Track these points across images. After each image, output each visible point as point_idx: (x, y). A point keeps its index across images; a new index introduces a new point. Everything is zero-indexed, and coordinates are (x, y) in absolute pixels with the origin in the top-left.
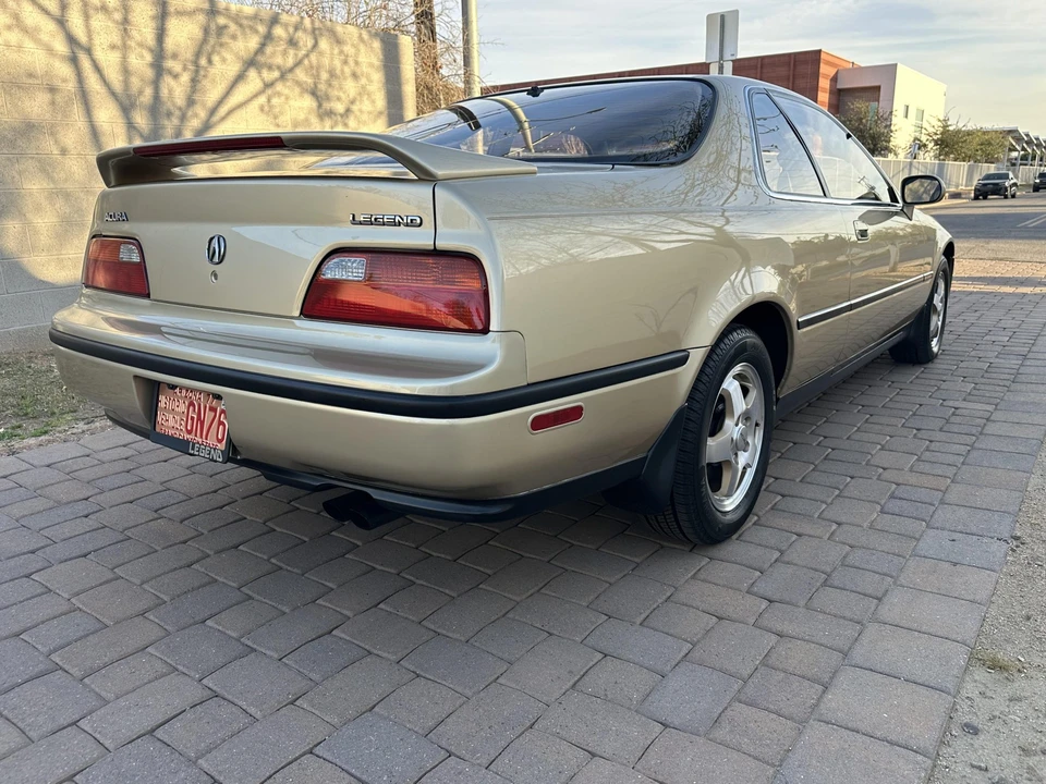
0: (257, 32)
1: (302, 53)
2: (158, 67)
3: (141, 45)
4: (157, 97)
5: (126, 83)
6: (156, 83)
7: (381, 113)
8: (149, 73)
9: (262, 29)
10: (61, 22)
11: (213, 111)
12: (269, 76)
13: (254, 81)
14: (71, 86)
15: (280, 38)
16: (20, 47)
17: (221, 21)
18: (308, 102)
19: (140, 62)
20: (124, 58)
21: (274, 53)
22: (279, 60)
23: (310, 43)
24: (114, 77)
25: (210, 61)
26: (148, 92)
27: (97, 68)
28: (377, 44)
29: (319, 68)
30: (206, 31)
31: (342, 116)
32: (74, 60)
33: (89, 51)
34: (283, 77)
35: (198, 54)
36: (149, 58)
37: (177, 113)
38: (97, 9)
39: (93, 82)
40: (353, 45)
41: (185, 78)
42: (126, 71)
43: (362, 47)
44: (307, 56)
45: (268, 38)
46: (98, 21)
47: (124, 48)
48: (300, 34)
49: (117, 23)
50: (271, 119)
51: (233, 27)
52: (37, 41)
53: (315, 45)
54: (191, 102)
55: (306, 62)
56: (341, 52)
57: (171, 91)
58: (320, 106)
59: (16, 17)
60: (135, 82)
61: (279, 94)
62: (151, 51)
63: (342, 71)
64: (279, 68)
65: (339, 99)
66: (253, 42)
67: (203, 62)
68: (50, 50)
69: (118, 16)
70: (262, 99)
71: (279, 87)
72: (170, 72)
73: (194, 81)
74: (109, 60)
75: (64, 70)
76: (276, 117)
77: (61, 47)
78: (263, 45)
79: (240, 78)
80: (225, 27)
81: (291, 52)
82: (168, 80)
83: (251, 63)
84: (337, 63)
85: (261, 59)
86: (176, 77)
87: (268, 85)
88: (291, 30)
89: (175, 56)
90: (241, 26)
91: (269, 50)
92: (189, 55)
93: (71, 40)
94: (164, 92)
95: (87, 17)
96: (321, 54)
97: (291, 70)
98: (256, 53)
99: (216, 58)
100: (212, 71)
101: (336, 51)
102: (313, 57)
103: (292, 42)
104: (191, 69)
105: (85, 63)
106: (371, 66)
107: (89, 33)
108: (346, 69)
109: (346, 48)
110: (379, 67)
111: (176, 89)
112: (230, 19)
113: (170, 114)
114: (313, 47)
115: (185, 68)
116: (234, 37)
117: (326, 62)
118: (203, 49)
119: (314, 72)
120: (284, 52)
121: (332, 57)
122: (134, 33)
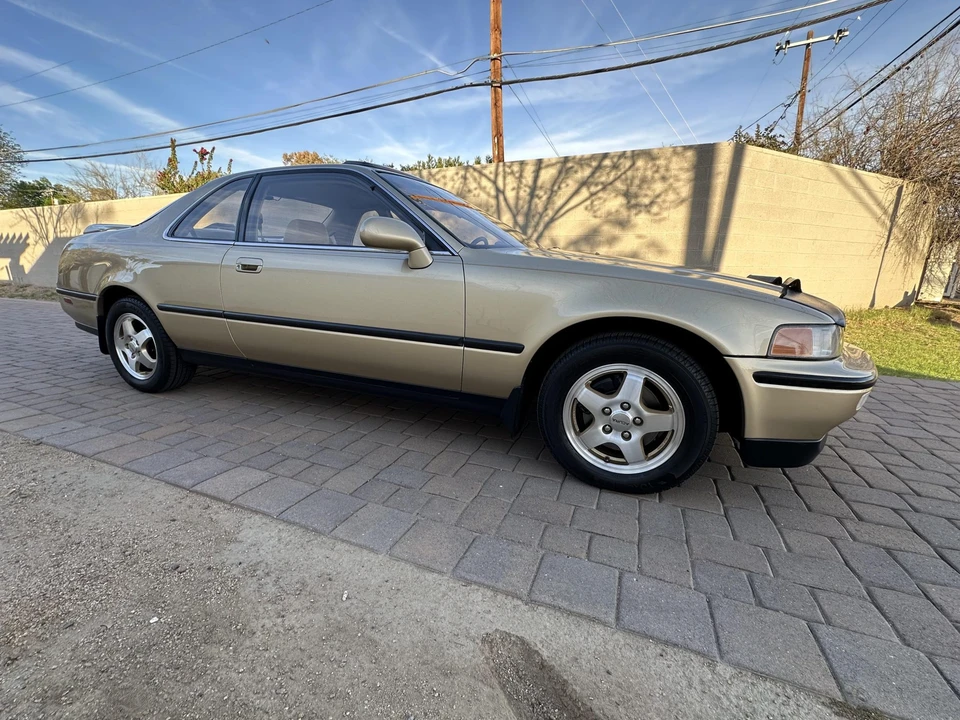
0: (590, 166)
1: (619, 173)
2: (532, 195)
3: (525, 186)
4: (529, 208)
5: (517, 204)
6: (530, 202)
7: (683, 201)
8: (528, 198)
9: (595, 164)
10: (495, 182)
11: (557, 212)
12: (593, 189)
13: (585, 193)
14: (494, 208)
15: (606, 167)
16: (478, 195)
17: (570, 165)
18: (621, 200)
19: (524, 193)
20: (518, 193)
21: (599, 177)
22: (603, 179)
23: (628, 164)
24: (512, 202)
25: (559, 188)
26: (526, 207)
27: (505, 199)
28: (690, 154)
29: (633, 178)
30: (560, 172)
31: (646, 206)
32: (497, 197)
33: (503, 193)
34: (604, 189)
35: (553, 185)
36: (528, 190)
37: (538, 216)
39: (503, 203)
40: (666, 159)
41: (544, 198)
42: (518, 198)
43: (674, 159)
44: (625, 173)
45: (599, 167)
46: (510, 179)
47: (519, 188)
48: (622, 160)
49: (517, 178)
50: (591, 214)
51: (576, 167)
52: (484, 192)
53: (633, 164)
54: (546, 209)
55: (623, 177)
56: (654, 165)
57: (536, 205)
58: (629, 202)
59: (479, 184)
60: (521, 202)
61: (600, 198)
62: (530, 187)
63: (653, 177)
64: (602, 183)
65: (646, 195)
66: (587, 172)
67: (556, 188)
68: (489, 194)
69: (517, 175)
70: (588, 202)
71: (600, 195)
72: (537, 196)
73: (549, 198)
74: (510, 195)
75: (493, 202)
76: (595, 212)
77: (493, 192)
78: (593, 173)
79: (576, 192)
80: (572, 167)
81: (613, 173)
82: (536, 200)
83: (584, 183)
84: (649, 173)
85: (591, 180)
86: (540, 198)
87: (592, 195)
88: (615, 160)
89: (541, 188)
90: (581, 165)
91: (597, 174)
92: (548, 186)
93: (498, 190)
94: (533, 207)
95: (504, 178)
96: (637, 169)
97: (611, 183)
98: (589, 177)
99: (563, 185)
100: (560, 192)
101: (650, 165)
102: (629, 173)
103: (615, 167)
104: (549, 193)
105: (501, 198)
106: (681, 169)
107: (505, 185)
108: (657, 176)
109: (658, 162)
110: (688, 170)
111: (539, 204)
112: (575, 163)
113: (534, 216)
114: (630, 167)
115: (546, 193)
116: (576, 172)
117: (639, 174)
118: (557, 182)
119: (629, 181)
120: (608, 174)
121: (645, 169)
122: (524, 181)
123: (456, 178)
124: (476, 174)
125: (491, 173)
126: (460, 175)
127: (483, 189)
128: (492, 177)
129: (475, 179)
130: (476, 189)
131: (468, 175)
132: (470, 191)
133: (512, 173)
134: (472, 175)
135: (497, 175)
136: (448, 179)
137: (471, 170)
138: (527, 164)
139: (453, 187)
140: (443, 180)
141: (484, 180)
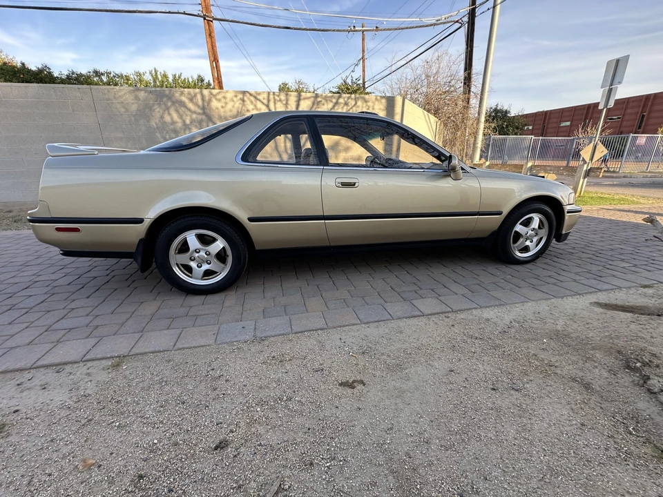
0: (332, 102)
1: (349, 108)
9: (334, 101)
10: (267, 106)
15: (341, 103)
17: (319, 99)
23: (353, 103)
28: (384, 101)
30: (313, 104)
38: (278, 101)
40: (373, 102)
43: (377, 103)
44: (352, 108)
45: (336, 103)
46: (278, 104)
48: (350, 100)
49: (284, 105)
51: (323, 101)
53: (356, 103)
56: (367, 105)
59: (255, 106)
66: (330, 105)
69: (284, 102)
78: (334, 106)
80: (321, 101)
81: (345, 107)
88: (346, 99)
90: (326, 100)
91: (336, 108)
95: (275, 103)
96: (358, 107)
98: (331, 109)
101: (364, 105)
103: (346, 104)
106: (380, 109)
107: (275, 108)
109: (369, 104)
110: (383, 110)
112: (322, 98)
114: (354, 105)
116: (323, 104)
120: (342, 108)
121: (362, 107)
122: (289, 107)
123: (235, 99)
124: (252, 98)
125: (264, 99)
126: (238, 98)
127: (259, 110)
128: (265, 102)
129: (252, 102)
130: (253, 109)
131: (245, 98)
132: (248, 111)
133: (280, 100)
134: (249, 99)
135: (269, 101)
136: (228, 100)
137: (248, 95)
139: (233, 107)
140: (223, 100)
141: (258, 103)
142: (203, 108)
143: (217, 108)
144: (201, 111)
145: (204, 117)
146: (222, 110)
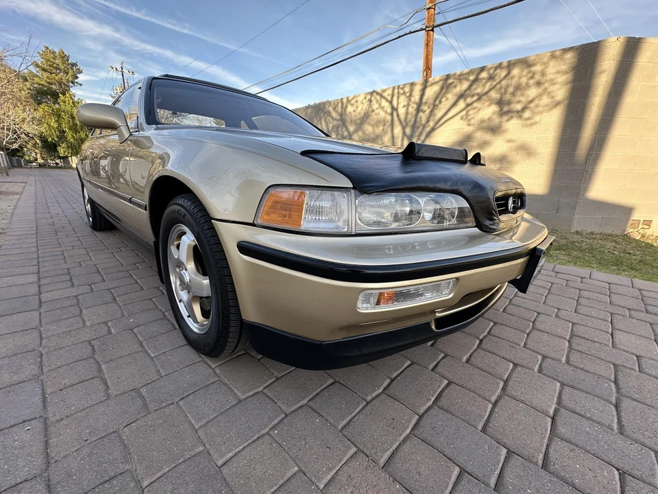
0: (468, 80)
1: (494, 83)
2: (418, 110)
3: (413, 103)
4: (415, 121)
5: (406, 118)
6: (416, 116)
7: (558, 104)
8: (414, 112)
9: (472, 77)
10: (391, 102)
11: (438, 122)
12: (469, 100)
13: (462, 104)
14: (389, 123)
15: (483, 79)
16: (378, 113)
18: (494, 108)
19: (412, 110)
20: (407, 109)
21: (475, 89)
22: (479, 90)
23: (503, 73)
24: (402, 117)
25: (440, 102)
26: (413, 120)
27: (398, 115)
29: (508, 86)
30: (442, 88)
31: (518, 112)
32: (392, 114)
33: (397, 110)
34: (479, 99)
35: (435, 100)
36: (415, 106)
37: (421, 127)
38: (402, 94)
39: (396, 118)
40: (543, 64)
41: (427, 112)
42: (407, 113)
43: (552, 63)
44: (500, 82)
45: (476, 80)
46: (402, 98)
47: (408, 105)
48: (498, 71)
49: (407, 97)
50: (465, 122)
51: (456, 81)
52: (383, 111)
53: (509, 73)
54: (428, 121)
55: (498, 86)
56: (529, 72)
57: (421, 118)
58: (501, 110)
59: (380, 105)
60: (409, 116)
61: (474, 108)
62: (417, 104)
64: (478, 94)
65: (519, 102)
66: (465, 85)
67: (437, 102)
68: (386, 112)
69: (408, 95)
70: (464, 113)
71: (475, 105)
72: (422, 110)
73: (432, 112)
74: (402, 111)
75: (389, 118)
76: (469, 120)
77: (389, 110)
78: (470, 86)
79: (455, 104)
80: (452, 83)
81: (489, 83)
82: (421, 114)
83: (462, 96)
84: (524, 80)
85: (469, 92)
86: (424, 112)
87: (468, 105)
88: (492, 71)
89: (426, 103)
90: (459, 80)
91: (474, 87)
92: (432, 101)
93: (393, 108)
94: (418, 120)
95: (398, 98)
96: (512, 78)
97: (486, 93)
98: (466, 91)
99: (444, 99)
100: (441, 106)
101: (525, 73)
102: (504, 83)
103: (491, 78)
104: (431, 107)
105: (395, 114)
106: (558, 72)
107: (398, 104)
108: (531, 82)
109: (533, 69)
110: (565, 73)
111: (423, 116)
112: (455, 79)
113: (418, 127)
114: (506, 76)
115: (429, 107)
116: (455, 87)
117: (514, 82)
118: (438, 97)
119: (503, 90)
120: (484, 85)
121: (520, 77)
122: (413, 99)
123: (364, 101)
124: (378, 97)
125: (388, 95)
126: (367, 99)
127: (382, 108)
128: (389, 98)
129: (377, 101)
130: (377, 109)
131: (373, 99)
132: (373, 111)
133: (404, 93)
134: (375, 98)
135: (393, 96)
136: (359, 103)
137: (375, 94)
138: (415, 85)
139: (362, 109)
140: (356, 104)
141: (383, 101)
142: (341, 115)
143: (350, 113)
144: (339, 118)
145: (340, 123)
146: (353, 114)
